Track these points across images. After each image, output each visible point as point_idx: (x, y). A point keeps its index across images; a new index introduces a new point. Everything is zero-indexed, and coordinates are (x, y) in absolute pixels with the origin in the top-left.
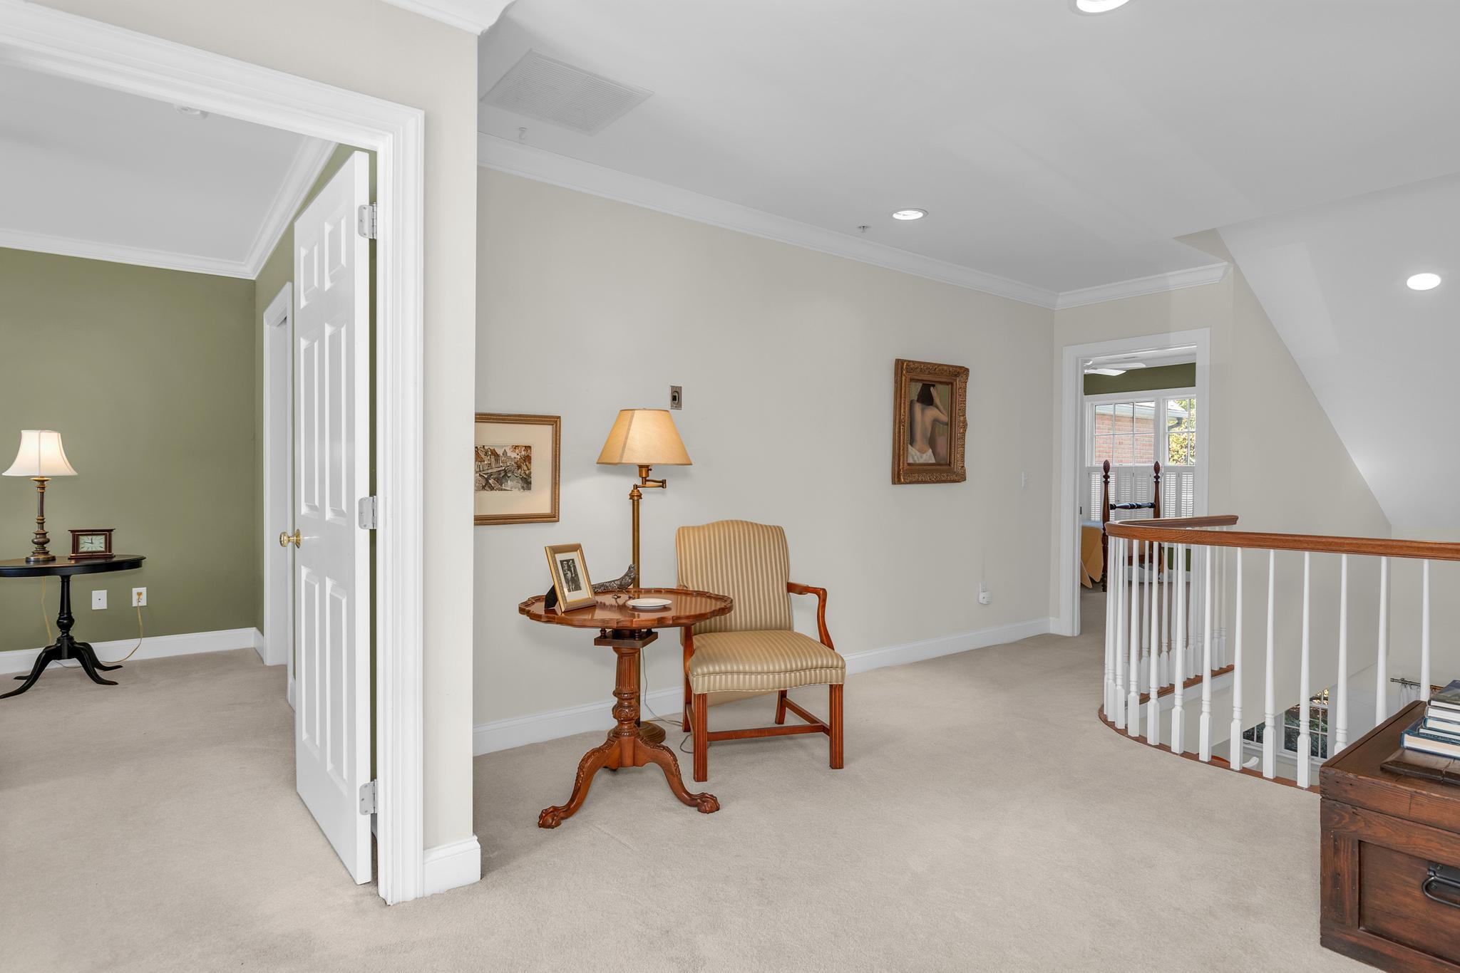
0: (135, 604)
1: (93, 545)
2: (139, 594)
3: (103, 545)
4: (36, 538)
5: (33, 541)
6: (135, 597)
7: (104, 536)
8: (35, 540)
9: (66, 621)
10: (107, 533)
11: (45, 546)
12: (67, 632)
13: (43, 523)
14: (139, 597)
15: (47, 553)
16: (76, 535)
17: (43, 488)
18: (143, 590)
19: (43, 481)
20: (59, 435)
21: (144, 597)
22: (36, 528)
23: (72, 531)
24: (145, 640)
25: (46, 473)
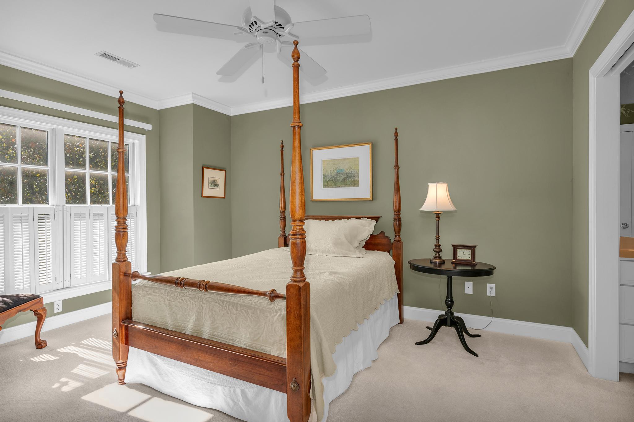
0: (489, 294)
1: (464, 255)
2: (491, 288)
3: (470, 256)
4: (435, 248)
5: (434, 250)
6: (488, 290)
7: (470, 250)
8: (435, 250)
9: (450, 303)
10: (472, 248)
11: (440, 253)
12: (450, 310)
13: (438, 239)
14: (491, 289)
15: (440, 258)
16: (456, 247)
17: (439, 218)
18: (494, 286)
19: (439, 214)
20: (447, 184)
21: (494, 290)
22: (435, 242)
23: (453, 245)
24: (495, 319)
25: (440, 209)
